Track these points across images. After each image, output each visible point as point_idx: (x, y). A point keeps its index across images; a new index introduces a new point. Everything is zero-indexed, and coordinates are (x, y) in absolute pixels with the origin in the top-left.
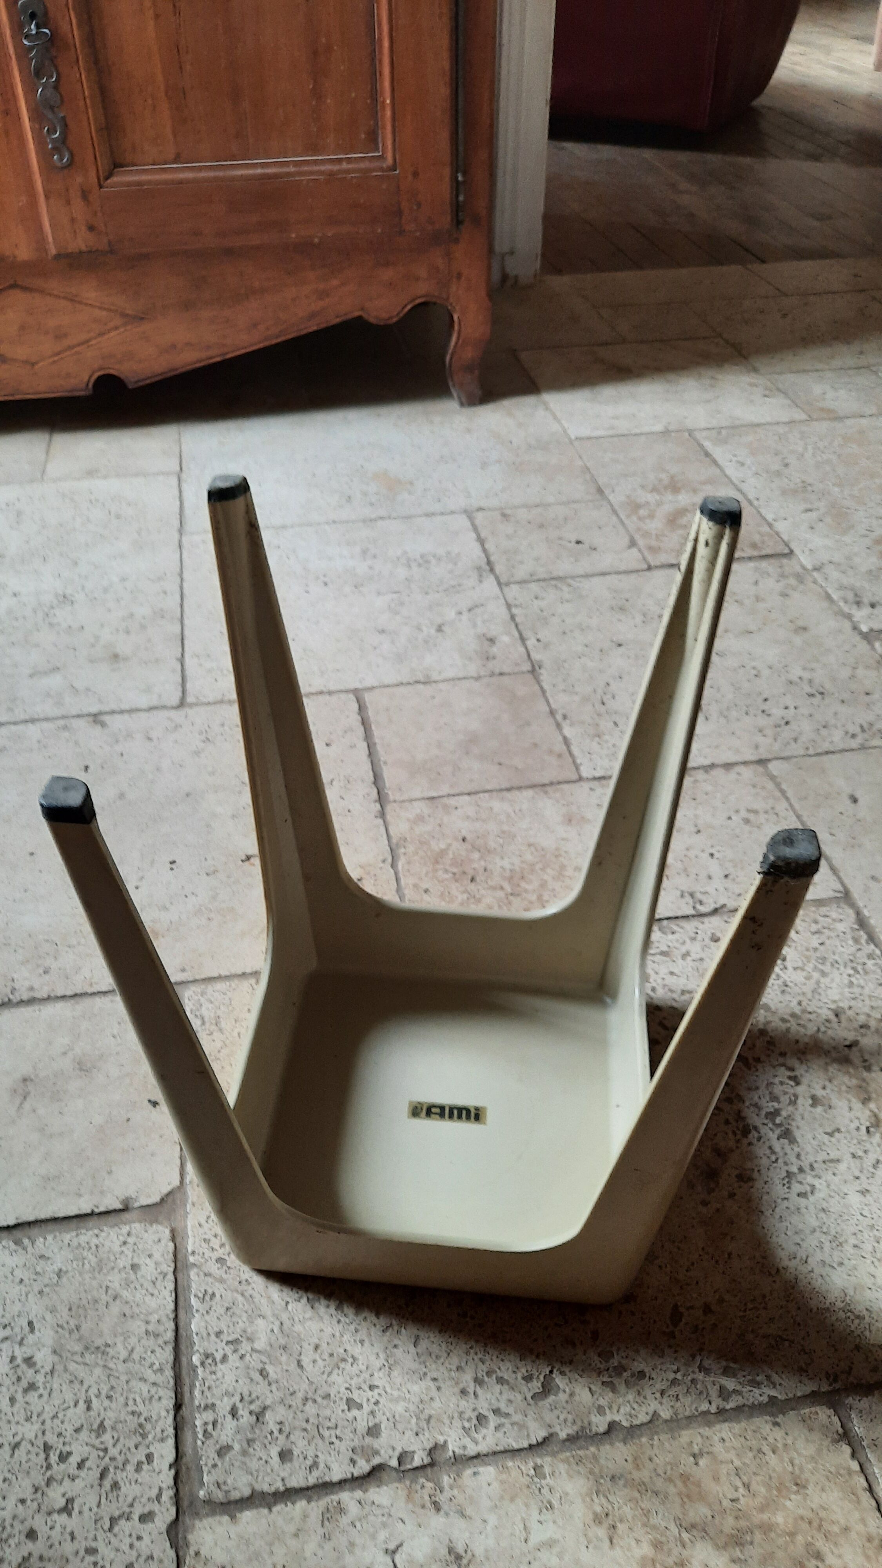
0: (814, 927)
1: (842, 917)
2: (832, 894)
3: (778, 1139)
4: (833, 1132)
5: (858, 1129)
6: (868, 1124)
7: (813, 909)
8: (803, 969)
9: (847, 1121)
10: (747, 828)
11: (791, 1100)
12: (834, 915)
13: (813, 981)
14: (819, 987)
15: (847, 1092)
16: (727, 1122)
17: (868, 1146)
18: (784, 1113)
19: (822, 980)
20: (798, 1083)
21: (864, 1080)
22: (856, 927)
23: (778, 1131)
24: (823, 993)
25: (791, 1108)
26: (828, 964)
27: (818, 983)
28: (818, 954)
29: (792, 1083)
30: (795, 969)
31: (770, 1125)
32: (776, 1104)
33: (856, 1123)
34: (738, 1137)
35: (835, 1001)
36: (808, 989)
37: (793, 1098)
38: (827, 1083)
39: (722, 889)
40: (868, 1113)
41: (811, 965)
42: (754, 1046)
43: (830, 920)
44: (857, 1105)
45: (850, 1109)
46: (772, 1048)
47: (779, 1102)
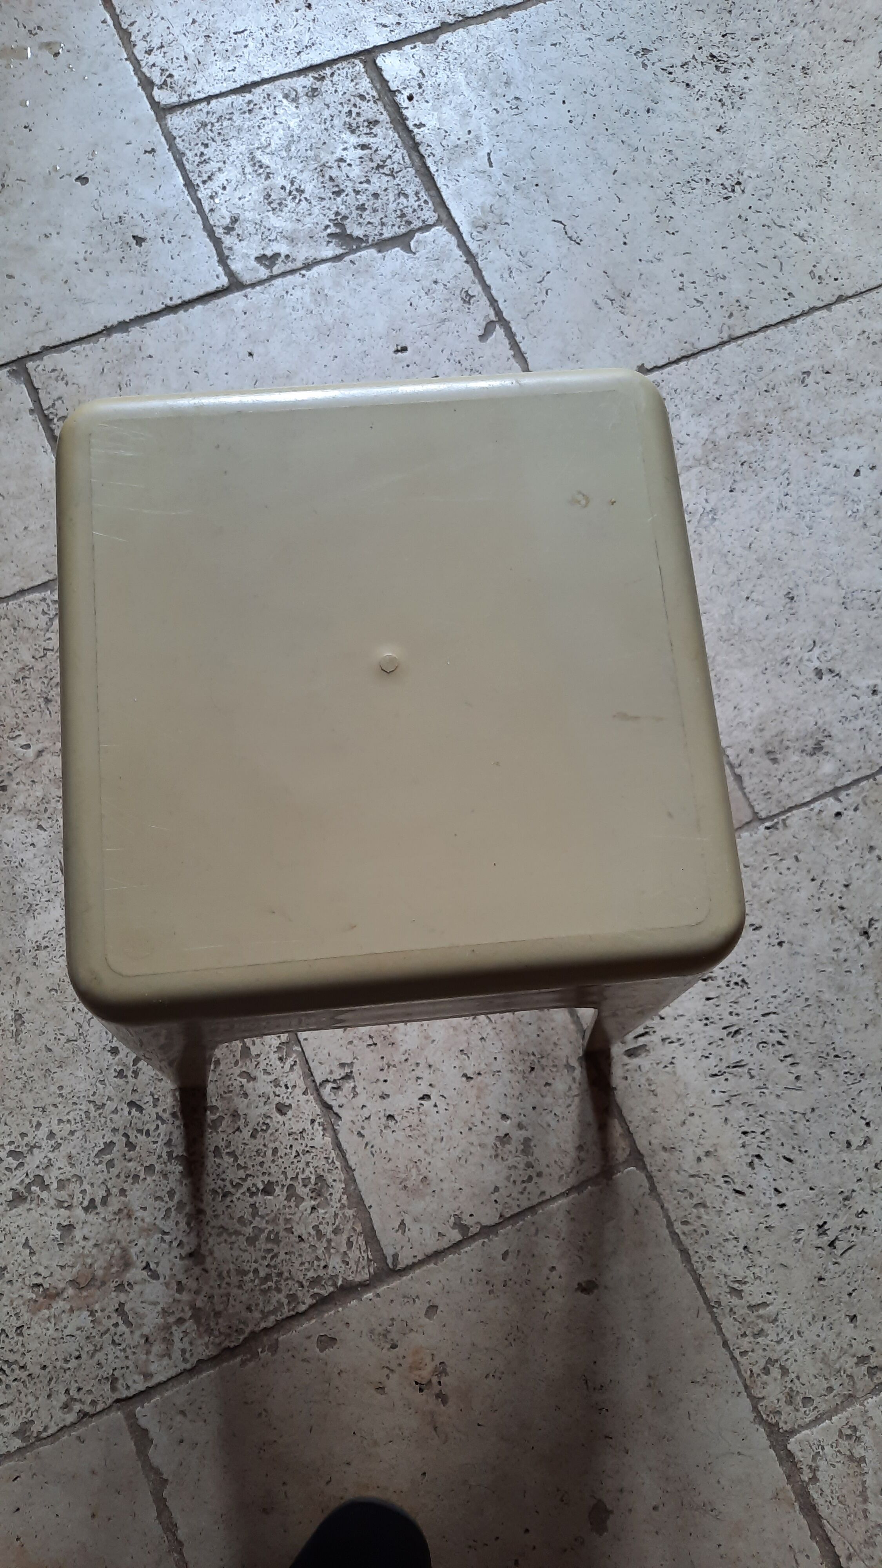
0: (328, 1230)
1: (351, 1263)
2: (389, 1251)
3: (11, 1189)
4: (30, 1247)
5: (38, 1274)
6: (46, 1286)
7: (359, 1229)
8: (255, 1214)
9: (45, 1262)
10: (490, 1140)
11: (63, 1202)
12: (354, 1254)
13: (238, 1227)
14: (230, 1235)
15: (84, 1264)
16: (23, 1135)
17: (18, 1285)
18: (44, 1195)
19: (242, 1239)
20: (86, 1209)
21: (103, 1283)
22: (340, 1283)
23: (21, 1189)
24: (222, 1239)
25: (52, 1202)
26: (269, 1246)
27: (237, 1233)
28: (282, 1234)
29: (86, 1203)
30: (253, 1205)
31: (27, 1181)
32: (55, 1185)
33: (45, 1273)
34: (8, 1148)
35: (211, 1253)
36: (223, 1220)
37: (66, 1205)
38: (91, 1242)
39: (366, 1113)
40: (61, 1285)
41: (264, 1225)
42: (130, 1161)
43: (344, 1248)
44: (69, 1274)
45: (62, 1267)
46: (130, 1180)
47: (58, 1189)
